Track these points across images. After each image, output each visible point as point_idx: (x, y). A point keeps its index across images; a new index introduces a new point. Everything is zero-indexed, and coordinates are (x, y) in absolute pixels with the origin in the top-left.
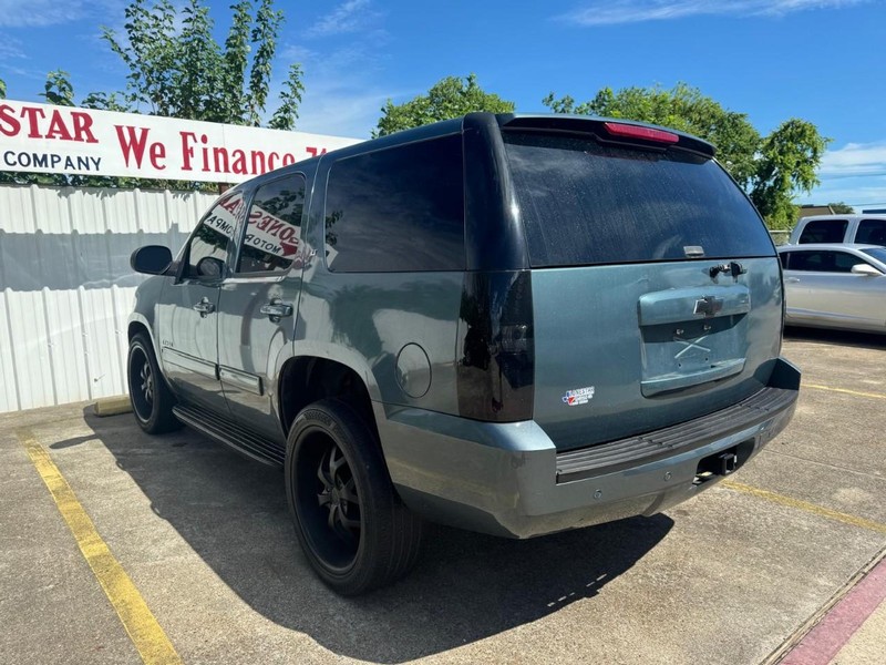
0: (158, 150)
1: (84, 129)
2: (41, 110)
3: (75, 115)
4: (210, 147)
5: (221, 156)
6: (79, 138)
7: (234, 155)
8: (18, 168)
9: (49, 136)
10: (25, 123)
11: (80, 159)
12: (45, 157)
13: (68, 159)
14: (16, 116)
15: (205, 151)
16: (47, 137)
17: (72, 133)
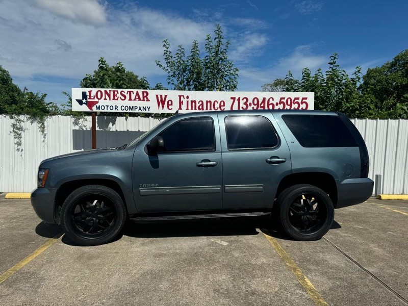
0: (170, 102)
1: (146, 97)
2: (133, 92)
3: (143, 92)
4: (190, 100)
5: (194, 104)
6: (144, 100)
7: (199, 103)
8: (125, 111)
9: (135, 100)
10: (128, 96)
11: (143, 107)
12: (133, 107)
13: (140, 107)
14: (125, 94)
15: (188, 102)
16: (134, 100)
17: (142, 99)
